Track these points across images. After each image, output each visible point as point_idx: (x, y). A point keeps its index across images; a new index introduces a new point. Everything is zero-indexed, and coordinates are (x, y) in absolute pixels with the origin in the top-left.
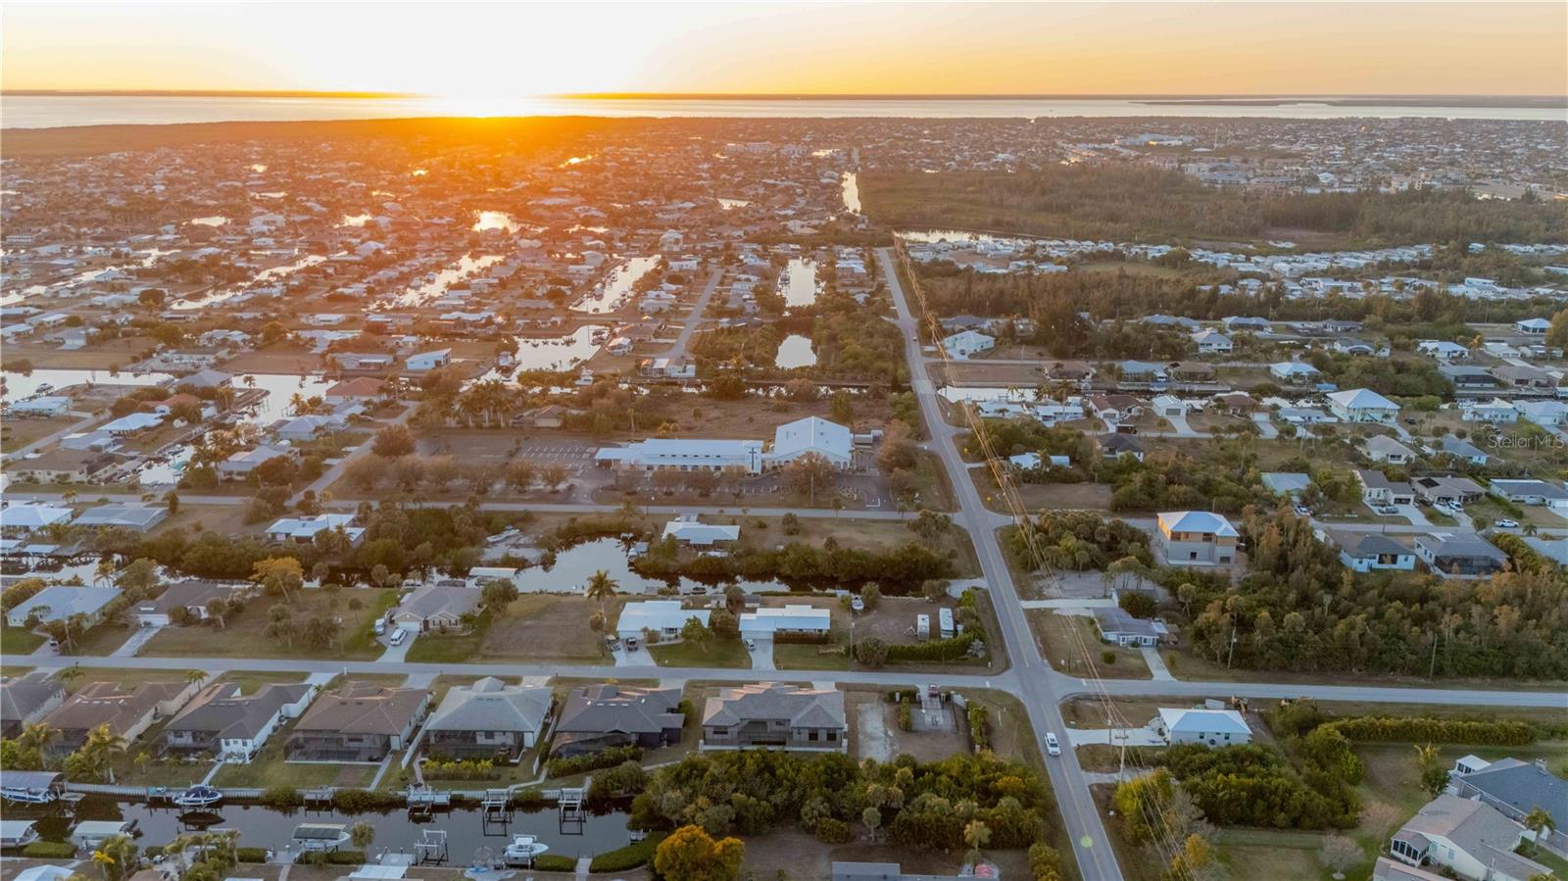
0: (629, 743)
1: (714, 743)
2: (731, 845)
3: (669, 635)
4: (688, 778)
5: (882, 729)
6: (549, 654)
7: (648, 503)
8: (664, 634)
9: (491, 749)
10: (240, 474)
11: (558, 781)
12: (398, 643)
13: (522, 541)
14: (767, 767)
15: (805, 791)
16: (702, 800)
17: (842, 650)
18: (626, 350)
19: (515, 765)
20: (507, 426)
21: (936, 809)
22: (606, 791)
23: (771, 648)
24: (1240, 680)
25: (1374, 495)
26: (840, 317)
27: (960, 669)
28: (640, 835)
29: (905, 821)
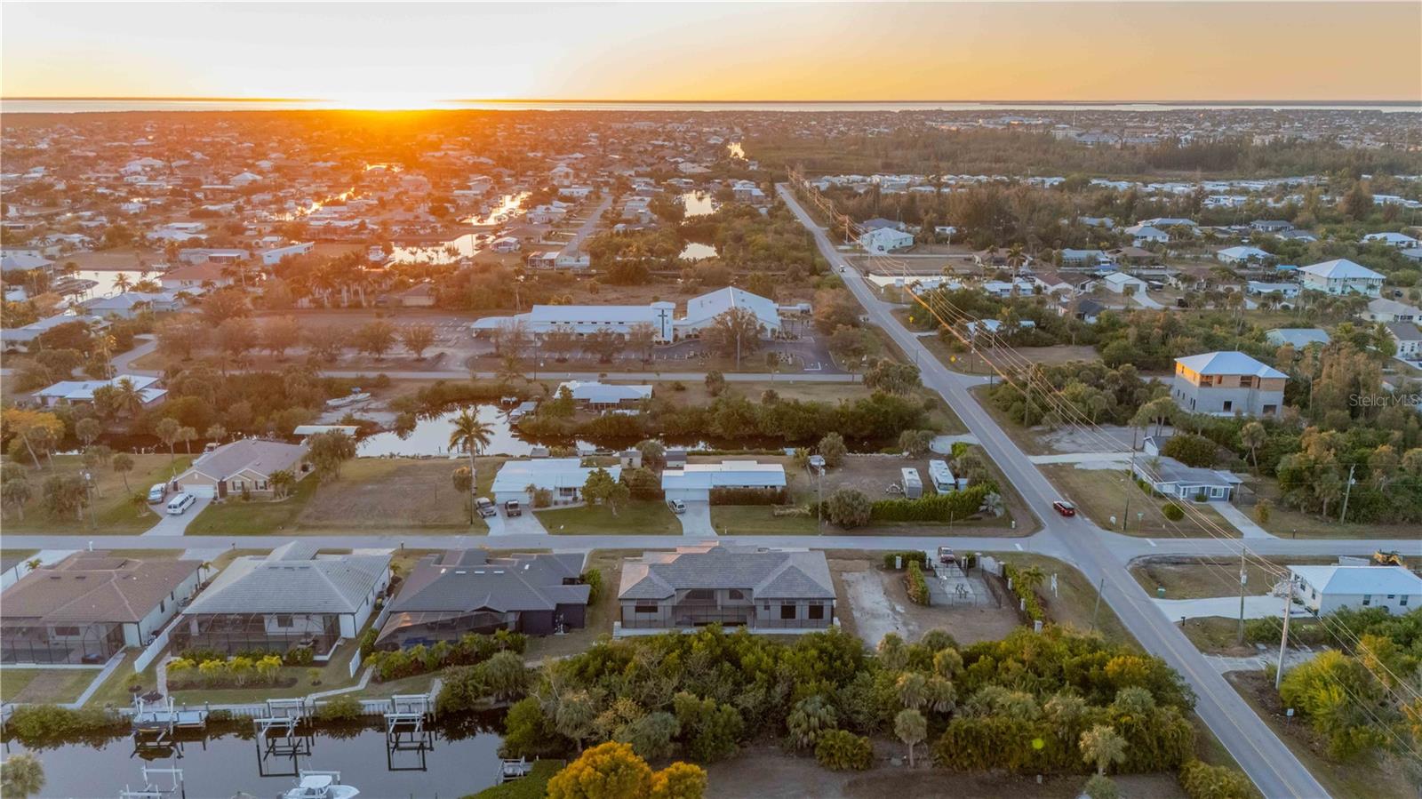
0: (503, 627)
1: (636, 625)
2: (685, 776)
3: (564, 498)
4: (599, 673)
5: (886, 604)
6: (394, 522)
7: (536, 369)
8: (557, 497)
9: (286, 642)
10: (24, 344)
11: (386, 687)
12: (179, 510)
13: (373, 406)
14: (726, 655)
15: (792, 688)
16: (624, 705)
17: (806, 509)
18: (513, 248)
19: (323, 664)
20: (370, 306)
21: (1015, 710)
22: (465, 699)
23: (707, 510)
24: (1362, 536)
25: (1407, 350)
26: (746, 220)
27: (974, 530)
28: (520, 767)
29: (968, 731)
